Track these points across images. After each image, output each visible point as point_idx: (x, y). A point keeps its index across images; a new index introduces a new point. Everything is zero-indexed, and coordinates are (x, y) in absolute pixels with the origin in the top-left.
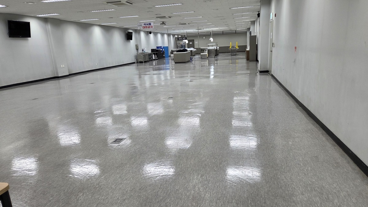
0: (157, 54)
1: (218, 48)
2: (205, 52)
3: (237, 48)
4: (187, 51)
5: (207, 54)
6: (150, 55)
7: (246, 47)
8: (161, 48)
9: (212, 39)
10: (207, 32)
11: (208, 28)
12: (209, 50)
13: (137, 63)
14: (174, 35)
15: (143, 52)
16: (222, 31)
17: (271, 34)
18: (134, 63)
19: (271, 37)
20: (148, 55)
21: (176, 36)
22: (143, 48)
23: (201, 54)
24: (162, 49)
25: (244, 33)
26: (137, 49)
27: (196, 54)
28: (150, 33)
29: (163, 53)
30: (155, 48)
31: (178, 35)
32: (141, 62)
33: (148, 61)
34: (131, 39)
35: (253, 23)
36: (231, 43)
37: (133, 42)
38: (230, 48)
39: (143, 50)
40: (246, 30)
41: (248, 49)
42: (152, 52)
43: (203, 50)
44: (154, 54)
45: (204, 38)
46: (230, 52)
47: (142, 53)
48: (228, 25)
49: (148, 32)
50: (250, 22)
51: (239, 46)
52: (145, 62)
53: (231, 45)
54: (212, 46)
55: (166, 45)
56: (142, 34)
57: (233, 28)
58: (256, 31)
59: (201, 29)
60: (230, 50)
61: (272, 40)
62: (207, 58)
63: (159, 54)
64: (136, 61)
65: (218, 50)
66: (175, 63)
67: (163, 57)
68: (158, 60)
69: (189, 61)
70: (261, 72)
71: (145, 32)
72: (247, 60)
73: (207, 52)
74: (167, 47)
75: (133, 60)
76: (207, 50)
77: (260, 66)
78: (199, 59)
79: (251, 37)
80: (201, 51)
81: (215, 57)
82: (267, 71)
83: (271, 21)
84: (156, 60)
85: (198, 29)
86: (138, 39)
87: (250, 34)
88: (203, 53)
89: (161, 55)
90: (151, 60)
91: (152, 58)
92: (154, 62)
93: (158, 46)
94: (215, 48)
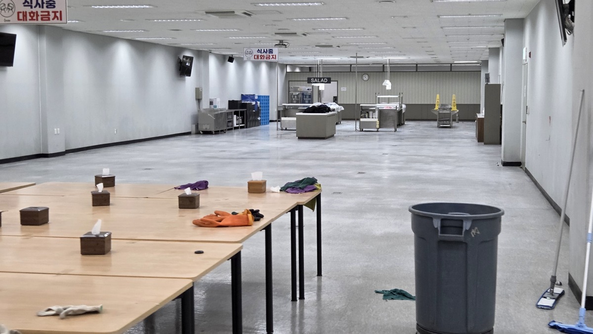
0: (242, 114)
1: (404, 106)
2: (371, 116)
3: (454, 109)
4: (329, 110)
5: (377, 120)
6: (227, 115)
7: (477, 108)
8: (253, 100)
9: (388, 84)
10: (373, 64)
11: (382, 55)
12: (381, 112)
13: (198, 133)
14: (283, 66)
15: (212, 106)
16: (415, 63)
17: (525, 88)
18: (189, 134)
19: (525, 94)
20: (222, 116)
21: (289, 70)
22: (212, 97)
23: (362, 120)
24: (256, 101)
25: (472, 73)
26: (199, 100)
27: (343, 119)
28: (231, 59)
29: (257, 113)
30: (237, 98)
31: (293, 66)
32: (207, 133)
33: (222, 131)
34: (189, 75)
35: (495, 52)
36: (438, 95)
37: (190, 81)
38: (437, 108)
39: (211, 103)
40: (479, 65)
41: (481, 115)
42: (230, 108)
43: (366, 112)
44: (236, 113)
45: (366, 78)
46: (435, 120)
47: (211, 111)
49: (224, 56)
50: (488, 50)
51: (458, 106)
52: (217, 133)
53: (437, 100)
54: (389, 101)
55: (264, 91)
56: (212, 62)
57: (444, 58)
58: (500, 73)
59: (362, 57)
60: (436, 113)
61: (525, 99)
62: (377, 131)
63: (248, 114)
64: (193, 130)
65: (403, 111)
66: (300, 138)
67: (257, 123)
68: (245, 129)
69: (332, 136)
70: (506, 164)
71: (217, 56)
72: (478, 142)
73: (377, 116)
74: (267, 96)
75: (188, 126)
76: (377, 112)
77: (504, 152)
78: (354, 133)
79: (488, 87)
80: (361, 113)
81: (398, 130)
82: (518, 164)
83: (525, 62)
84: (239, 130)
85: (357, 57)
86: (204, 76)
87: (487, 78)
88: (365, 118)
89: (251, 118)
90: (229, 130)
91: (230, 124)
92: (236, 132)
93: (244, 94)
94: (396, 108)
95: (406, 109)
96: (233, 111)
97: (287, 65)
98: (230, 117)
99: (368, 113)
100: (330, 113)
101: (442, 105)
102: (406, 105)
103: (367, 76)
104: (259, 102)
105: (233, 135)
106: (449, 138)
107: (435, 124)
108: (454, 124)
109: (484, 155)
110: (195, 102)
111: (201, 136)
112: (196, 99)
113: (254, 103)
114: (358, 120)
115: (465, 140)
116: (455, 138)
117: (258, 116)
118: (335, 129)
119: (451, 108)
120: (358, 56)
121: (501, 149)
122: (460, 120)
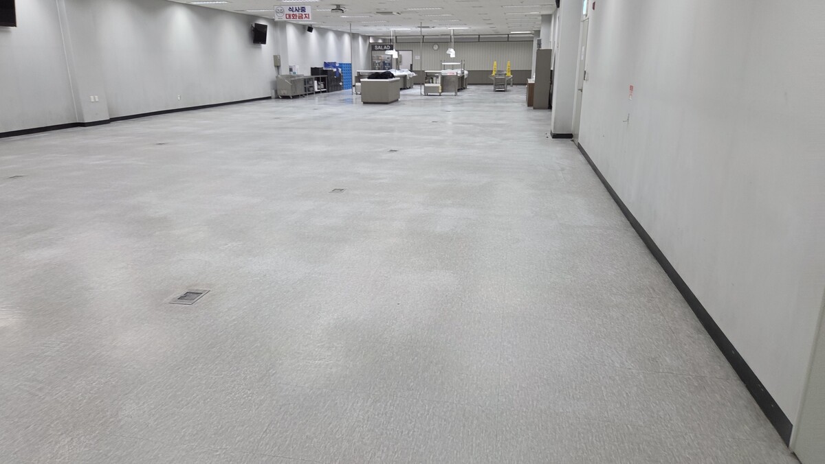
0: (323, 80)
1: (466, 72)
2: (434, 82)
3: (509, 74)
4: (392, 76)
5: (439, 85)
6: (307, 81)
7: (528, 73)
8: (335, 67)
9: (452, 53)
10: (442, 35)
11: (445, 25)
12: (444, 78)
13: (277, 98)
14: (366, 38)
15: (292, 73)
16: (477, 33)
17: (583, 50)
18: (269, 98)
19: (582, 57)
20: (303, 82)
21: (371, 41)
22: (291, 64)
23: (426, 85)
24: (337, 68)
25: (525, 42)
26: (278, 67)
27: (415, 84)
28: (310, 29)
29: (339, 78)
30: (320, 65)
31: (375, 37)
32: (286, 97)
33: (301, 95)
34: (264, 42)
35: (547, 19)
36: (495, 63)
37: (267, 49)
38: (493, 74)
39: (291, 70)
40: (531, 35)
41: (532, 81)
42: (312, 74)
43: (430, 77)
44: (318, 79)
45: (436, 47)
46: (492, 84)
47: (287, 77)
48: (489, 22)
49: (304, 26)
50: (540, 18)
51: (512, 72)
52: (295, 97)
53: (495, 67)
54: (453, 67)
55: (347, 60)
56: (291, 32)
57: (502, 29)
58: (551, 40)
59: (428, 27)
60: (493, 79)
61: (583, 63)
62: (440, 95)
63: (329, 80)
64: (273, 95)
65: (465, 77)
66: (365, 103)
67: (339, 88)
68: (327, 93)
69: (397, 100)
70: (555, 136)
71: (296, 25)
72: (528, 106)
73: (440, 82)
74: (349, 64)
75: (269, 92)
76: (440, 78)
77: (555, 123)
78: (419, 97)
79: (540, 52)
80: (426, 79)
81: (458, 93)
82: (569, 136)
83: (584, 18)
84: (321, 94)
85: (421, 27)
86: (281, 44)
87: (539, 44)
88: (429, 83)
89: (333, 83)
90: (309, 94)
91: (311, 89)
92: (317, 97)
93: (327, 62)
94: (457, 73)
95: (469, 75)
96: (314, 77)
97: (369, 36)
98: (311, 82)
99: (432, 79)
100: (394, 79)
101: (499, 71)
102: (469, 71)
103: (437, 46)
104: (340, 69)
105: (314, 99)
106: (501, 102)
107: (492, 87)
108: (509, 88)
109: (532, 122)
110: (274, 69)
111: (281, 100)
112: (275, 66)
113: (335, 70)
114: (423, 84)
115: (516, 104)
116: (507, 102)
117: (340, 81)
118: (399, 95)
119: (506, 74)
120: (423, 25)
121: (551, 115)
122: (514, 84)
